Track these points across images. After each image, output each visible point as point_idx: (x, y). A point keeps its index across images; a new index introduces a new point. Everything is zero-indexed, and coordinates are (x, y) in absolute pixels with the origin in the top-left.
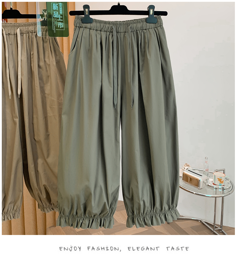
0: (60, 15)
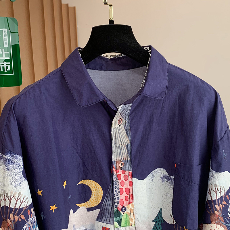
0: (3, 49)
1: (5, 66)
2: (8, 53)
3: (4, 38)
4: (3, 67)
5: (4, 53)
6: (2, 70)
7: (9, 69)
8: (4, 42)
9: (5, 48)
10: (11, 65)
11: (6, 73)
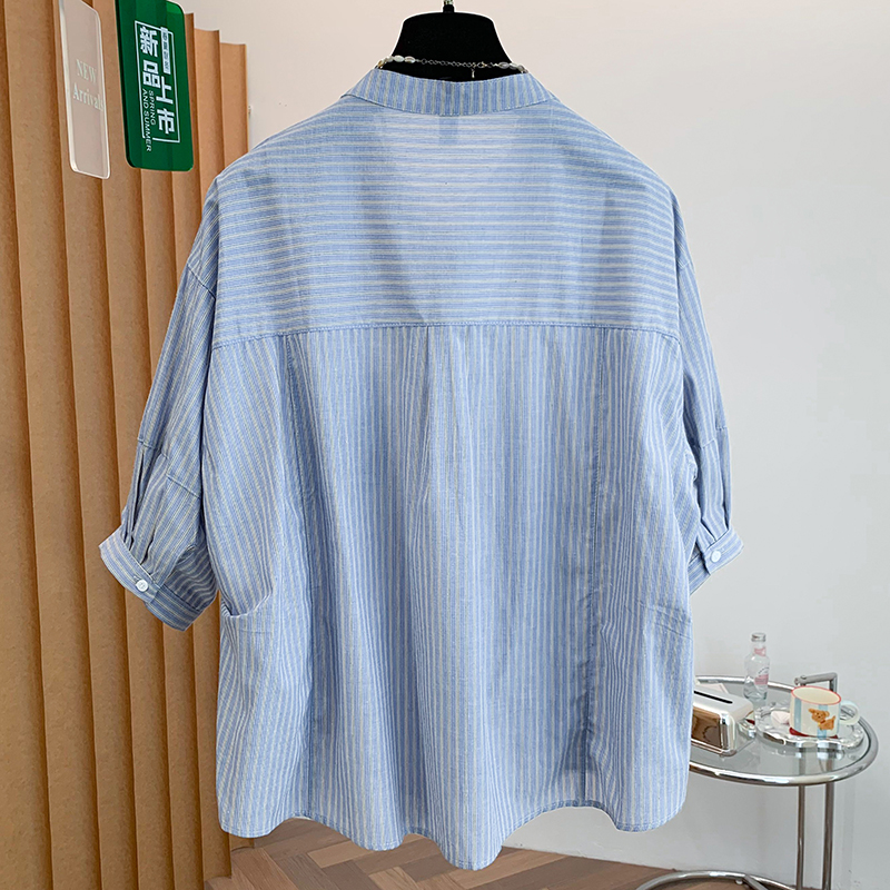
0: (163, 78)
1: (167, 120)
2: (169, 88)
3: (164, 50)
4: (163, 122)
5: (165, 87)
6: (161, 128)
7: (172, 130)
8: (164, 60)
9: (166, 75)
10: (175, 118)
11: (167, 137)
